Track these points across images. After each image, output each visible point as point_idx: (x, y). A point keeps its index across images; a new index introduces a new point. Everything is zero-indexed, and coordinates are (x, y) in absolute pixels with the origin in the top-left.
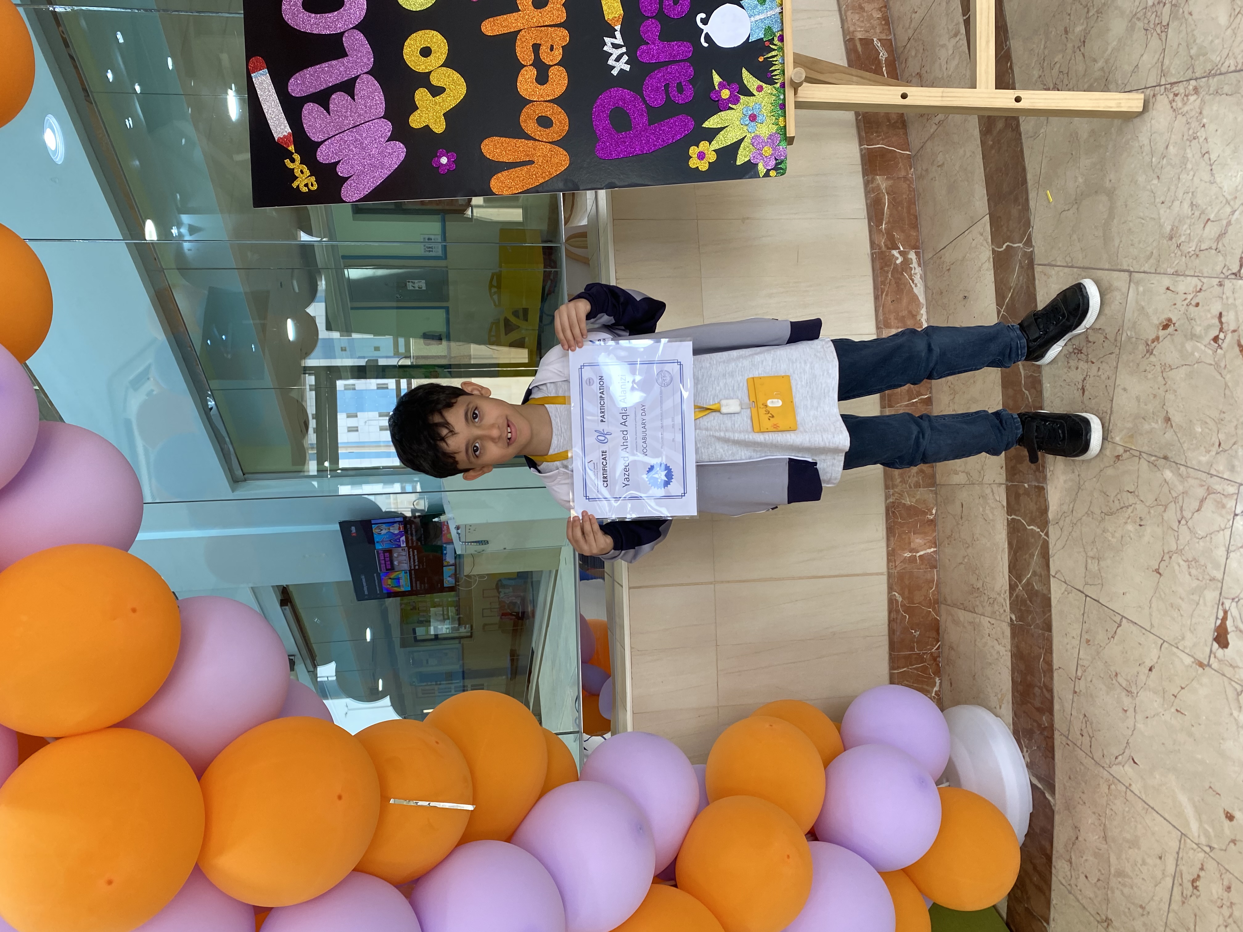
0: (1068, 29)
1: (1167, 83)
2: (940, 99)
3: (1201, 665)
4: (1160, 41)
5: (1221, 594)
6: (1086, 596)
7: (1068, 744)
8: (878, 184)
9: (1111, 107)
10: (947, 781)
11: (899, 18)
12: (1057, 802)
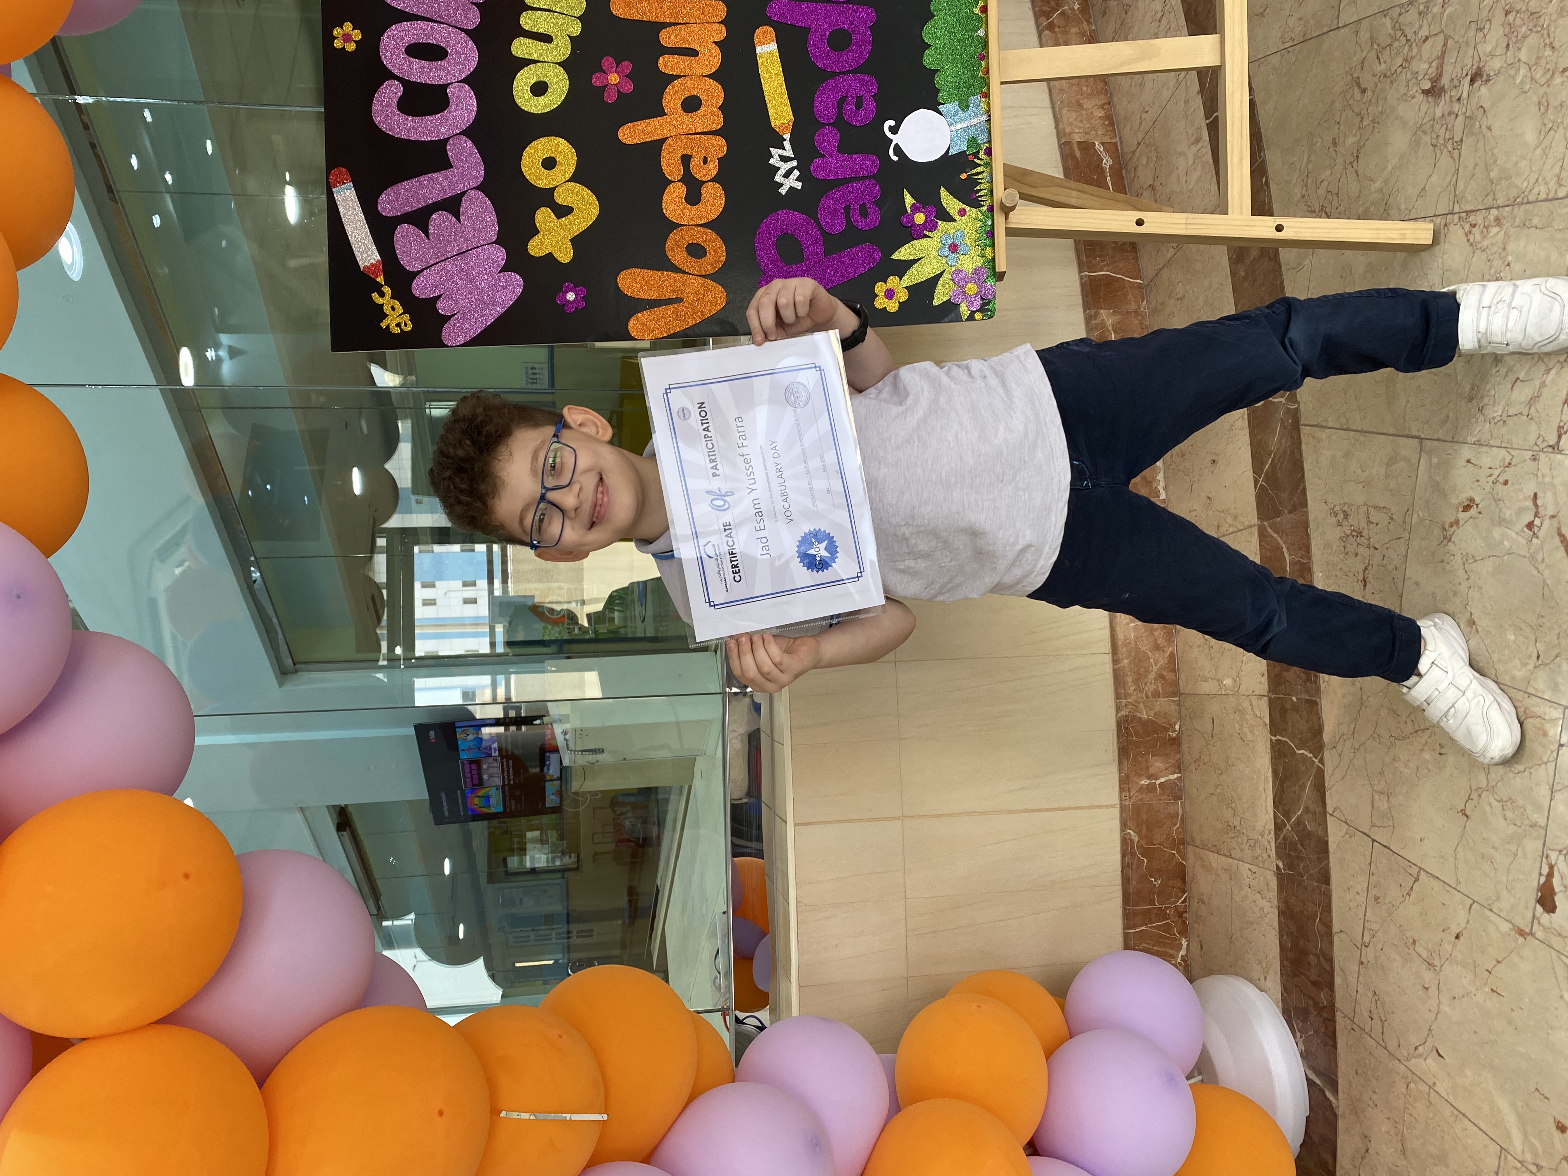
0: (1337, 141)
1: (1461, 211)
2: (1184, 226)
3: (1521, 933)
4: (1451, 159)
5: (1544, 844)
6: (1373, 841)
7: (1353, 1029)
8: (1103, 320)
9: (1393, 239)
10: (1200, 1074)
11: (1126, 118)
12: (1341, 1103)
